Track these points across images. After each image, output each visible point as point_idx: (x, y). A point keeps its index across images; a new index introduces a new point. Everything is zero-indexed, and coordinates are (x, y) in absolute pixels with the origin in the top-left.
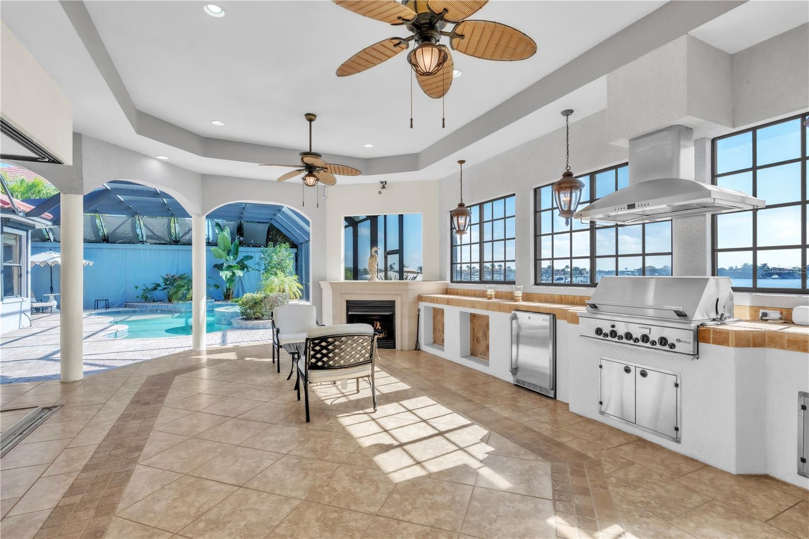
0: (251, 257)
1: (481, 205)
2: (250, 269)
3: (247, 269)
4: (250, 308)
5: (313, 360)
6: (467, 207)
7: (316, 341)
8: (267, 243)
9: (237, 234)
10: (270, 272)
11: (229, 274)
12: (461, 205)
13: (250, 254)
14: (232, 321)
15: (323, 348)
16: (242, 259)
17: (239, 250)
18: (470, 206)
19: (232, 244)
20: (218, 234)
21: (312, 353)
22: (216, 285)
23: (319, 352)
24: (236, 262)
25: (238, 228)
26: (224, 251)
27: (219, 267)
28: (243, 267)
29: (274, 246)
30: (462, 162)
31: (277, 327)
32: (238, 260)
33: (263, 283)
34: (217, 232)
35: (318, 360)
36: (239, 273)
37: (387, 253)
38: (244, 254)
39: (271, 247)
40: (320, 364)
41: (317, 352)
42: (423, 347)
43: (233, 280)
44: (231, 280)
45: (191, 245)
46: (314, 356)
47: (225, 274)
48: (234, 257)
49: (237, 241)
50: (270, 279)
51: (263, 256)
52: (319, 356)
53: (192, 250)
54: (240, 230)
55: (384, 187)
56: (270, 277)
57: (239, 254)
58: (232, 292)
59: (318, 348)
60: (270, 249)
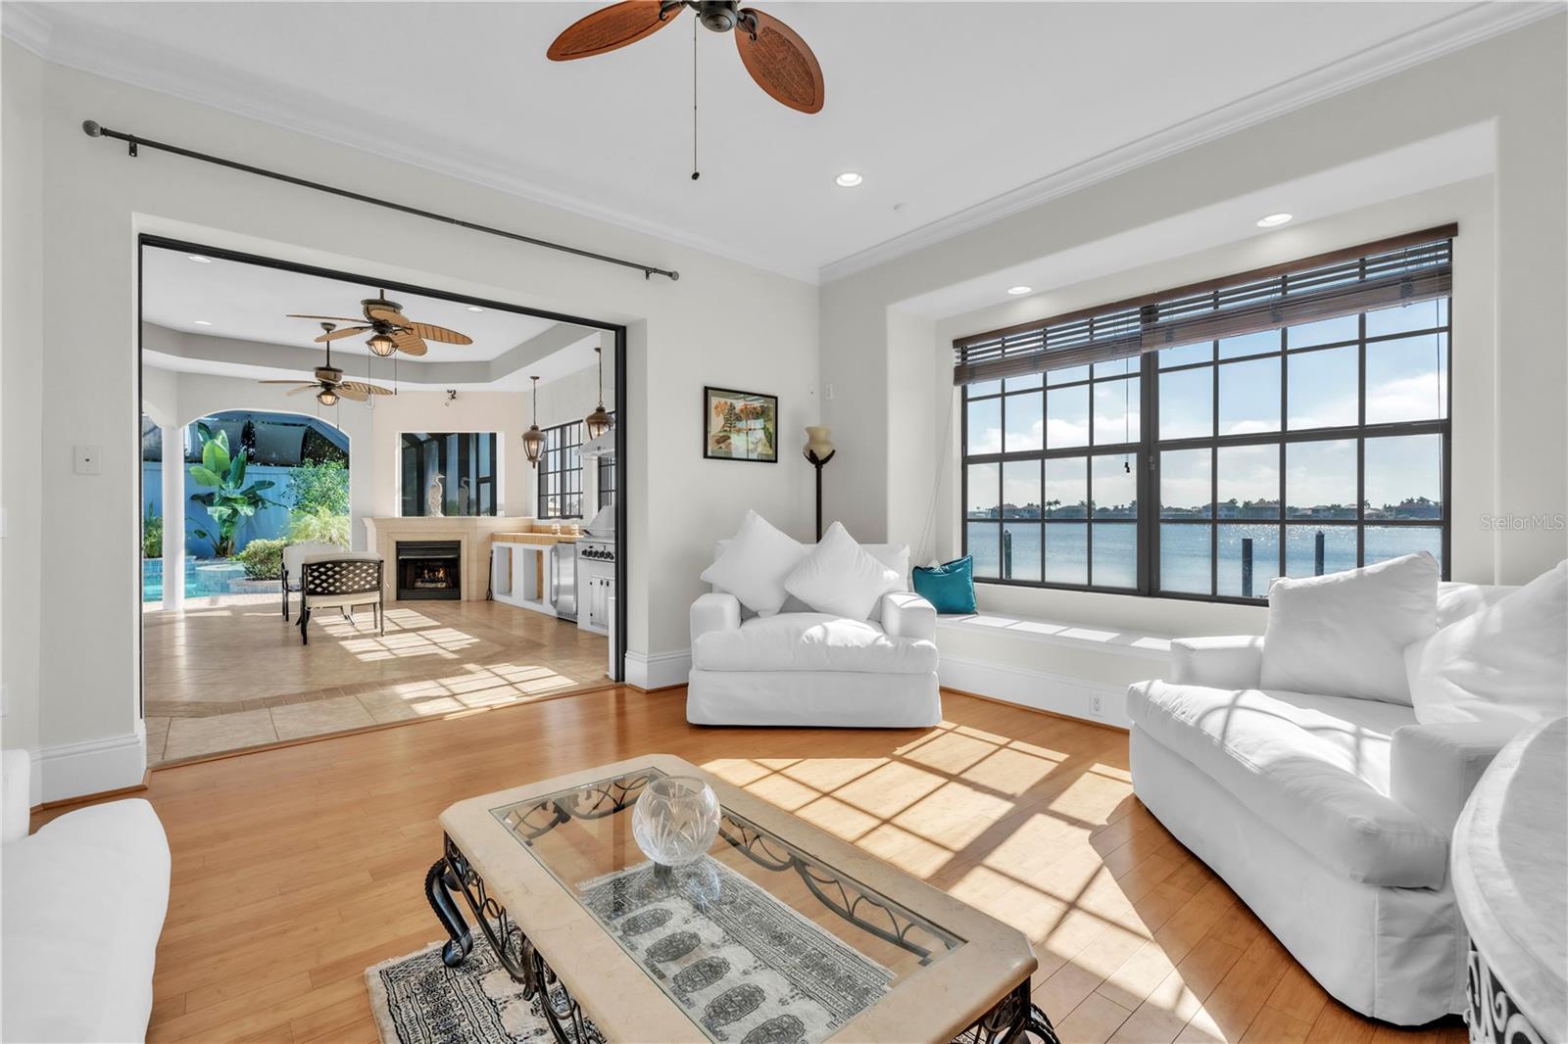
0: (271, 484)
1: (562, 427)
2: (268, 504)
3: (263, 503)
4: (261, 562)
5: (312, 586)
6: (542, 431)
7: (314, 567)
8: (302, 459)
9: (243, 442)
10: (308, 509)
11: (226, 511)
12: (535, 428)
13: (268, 479)
14: (229, 582)
15: (321, 574)
16: (253, 487)
17: (246, 471)
18: (547, 430)
19: (231, 459)
20: (204, 443)
21: (310, 579)
22: (200, 531)
23: (318, 578)
24: (240, 491)
25: (244, 431)
26: (215, 472)
27: (207, 499)
28: (254, 500)
29: (315, 465)
30: (535, 378)
31: (286, 569)
32: (244, 488)
33: (292, 525)
34: (202, 440)
35: (317, 586)
36: (247, 511)
37: (480, 481)
38: (257, 478)
39: (308, 467)
40: (319, 589)
41: (315, 578)
42: (497, 596)
43: (233, 523)
44: (232, 519)
45: (161, 461)
46: (312, 582)
47: (217, 512)
48: (236, 483)
49: (242, 454)
50: (303, 520)
51: (293, 481)
52: (317, 582)
53: (161, 471)
54: (248, 435)
55: (454, 398)
56: (303, 516)
57: (246, 478)
58: (233, 544)
59: (316, 574)
60: (308, 469)
